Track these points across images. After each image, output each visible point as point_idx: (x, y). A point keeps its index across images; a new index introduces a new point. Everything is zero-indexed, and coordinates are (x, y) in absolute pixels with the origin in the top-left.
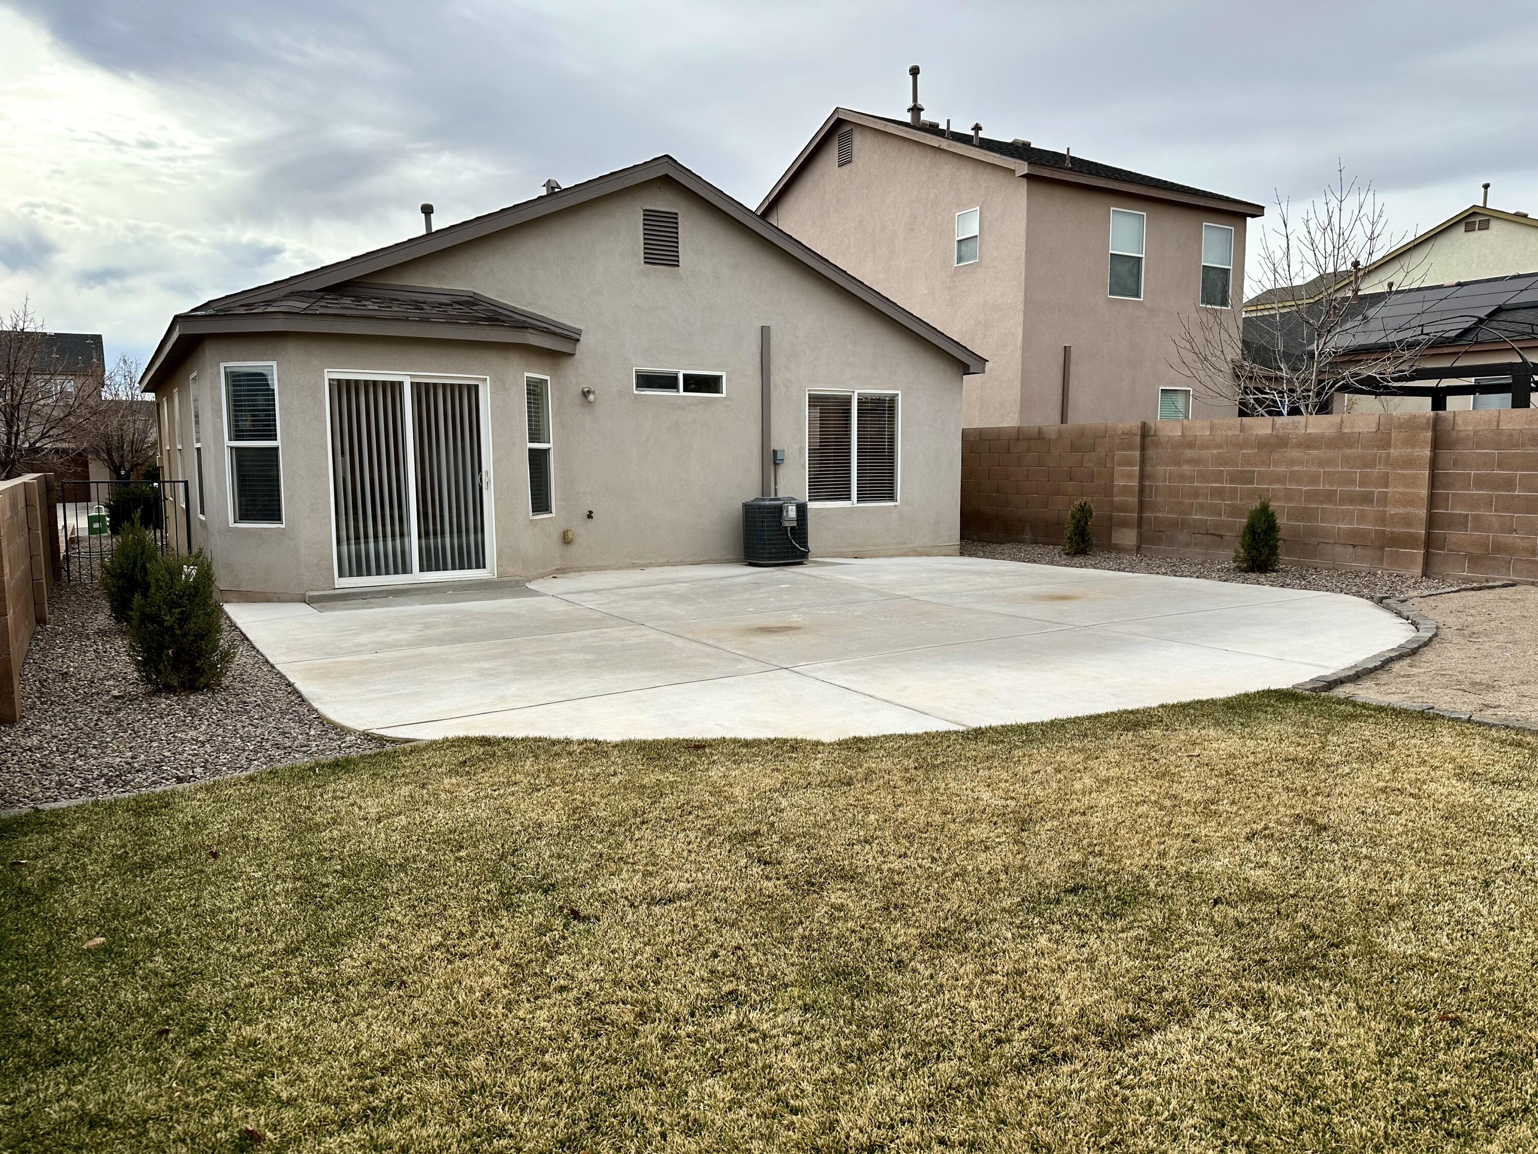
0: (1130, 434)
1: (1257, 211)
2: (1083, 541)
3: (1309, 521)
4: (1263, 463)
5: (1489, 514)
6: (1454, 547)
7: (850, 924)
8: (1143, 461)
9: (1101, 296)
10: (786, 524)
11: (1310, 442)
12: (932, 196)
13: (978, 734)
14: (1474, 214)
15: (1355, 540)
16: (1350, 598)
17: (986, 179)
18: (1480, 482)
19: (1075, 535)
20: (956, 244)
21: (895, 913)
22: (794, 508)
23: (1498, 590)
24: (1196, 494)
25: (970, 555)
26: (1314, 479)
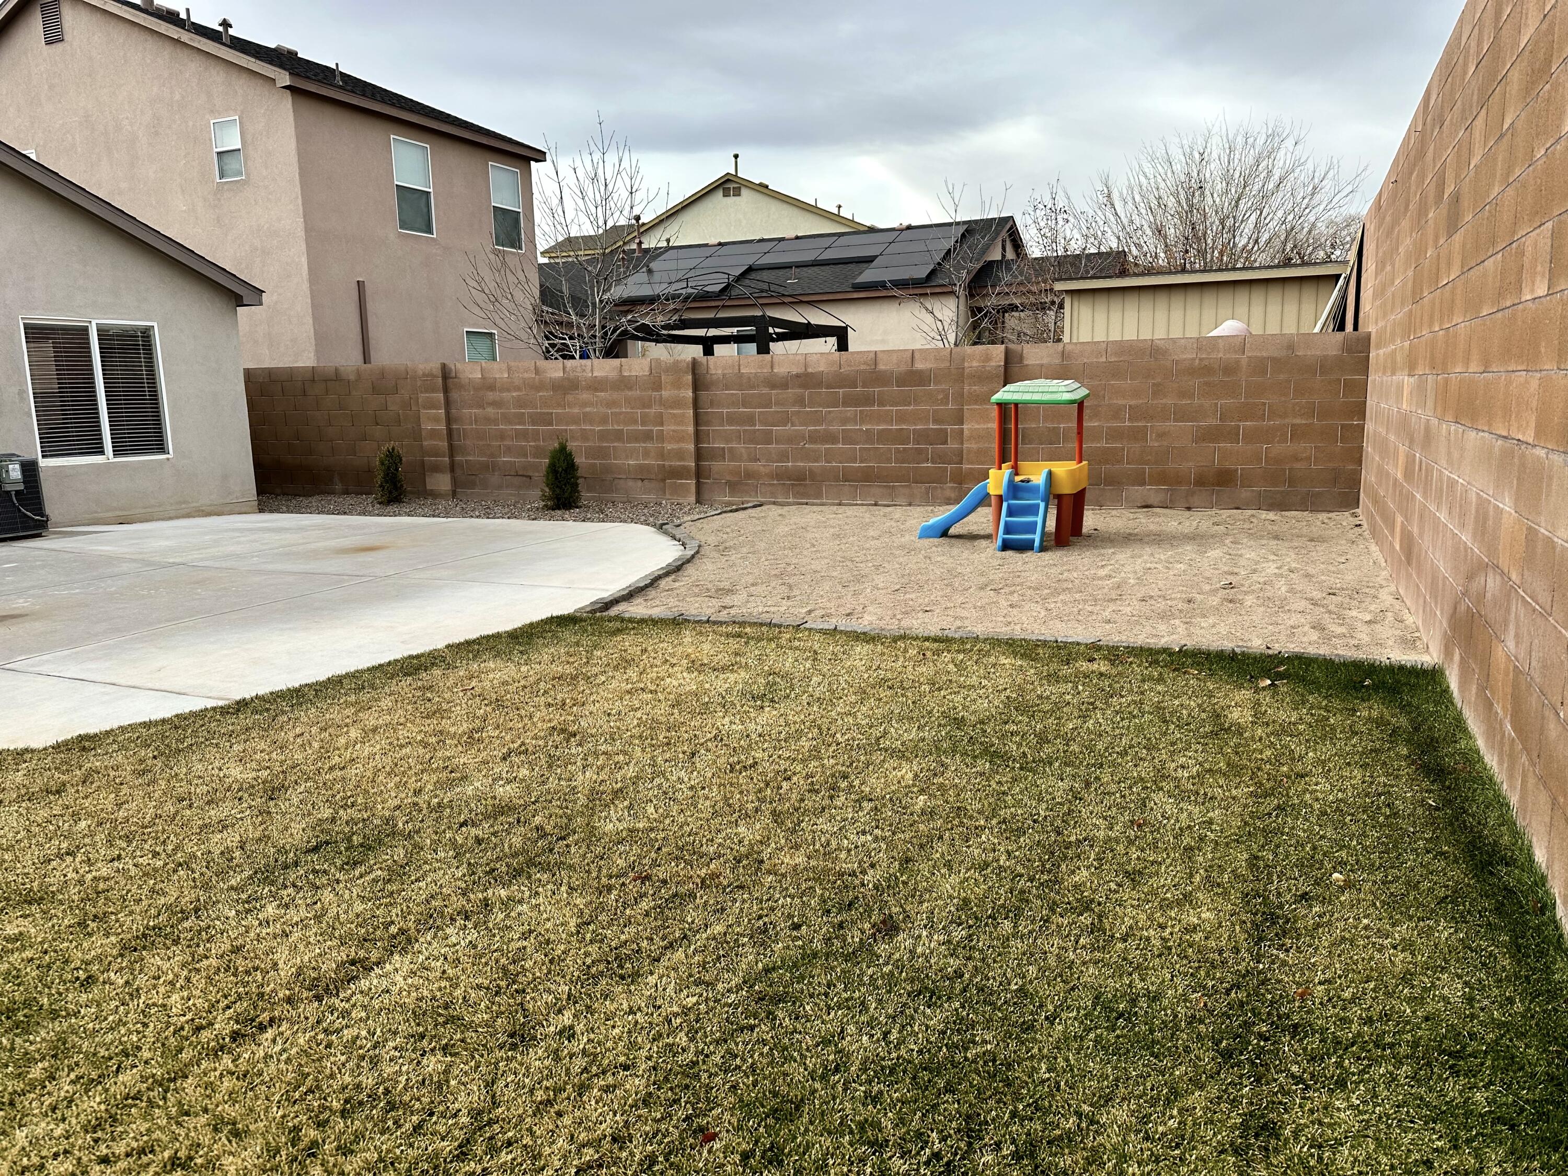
0: (432, 375)
1: (540, 156)
2: (396, 488)
3: (603, 459)
4: (559, 405)
5: (740, 447)
6: (716, 476)
7: (28, 954)
8: (448, 403)
9: (391, 230)
10: (8, 488)
11: (597, 385)
12: (177, 97)
13: (242, 705)
14: (728, 180)
15: (642, 475)
16: (639, 526)
17: (241, 84)
18: (731, 419)
19: (387, 482)
20: (215, 156)
21: (93, 925)
22: (17, 466)
23: (750, 511)
24: (502, 436)
25: (271, 511)
26: (604, 420)
